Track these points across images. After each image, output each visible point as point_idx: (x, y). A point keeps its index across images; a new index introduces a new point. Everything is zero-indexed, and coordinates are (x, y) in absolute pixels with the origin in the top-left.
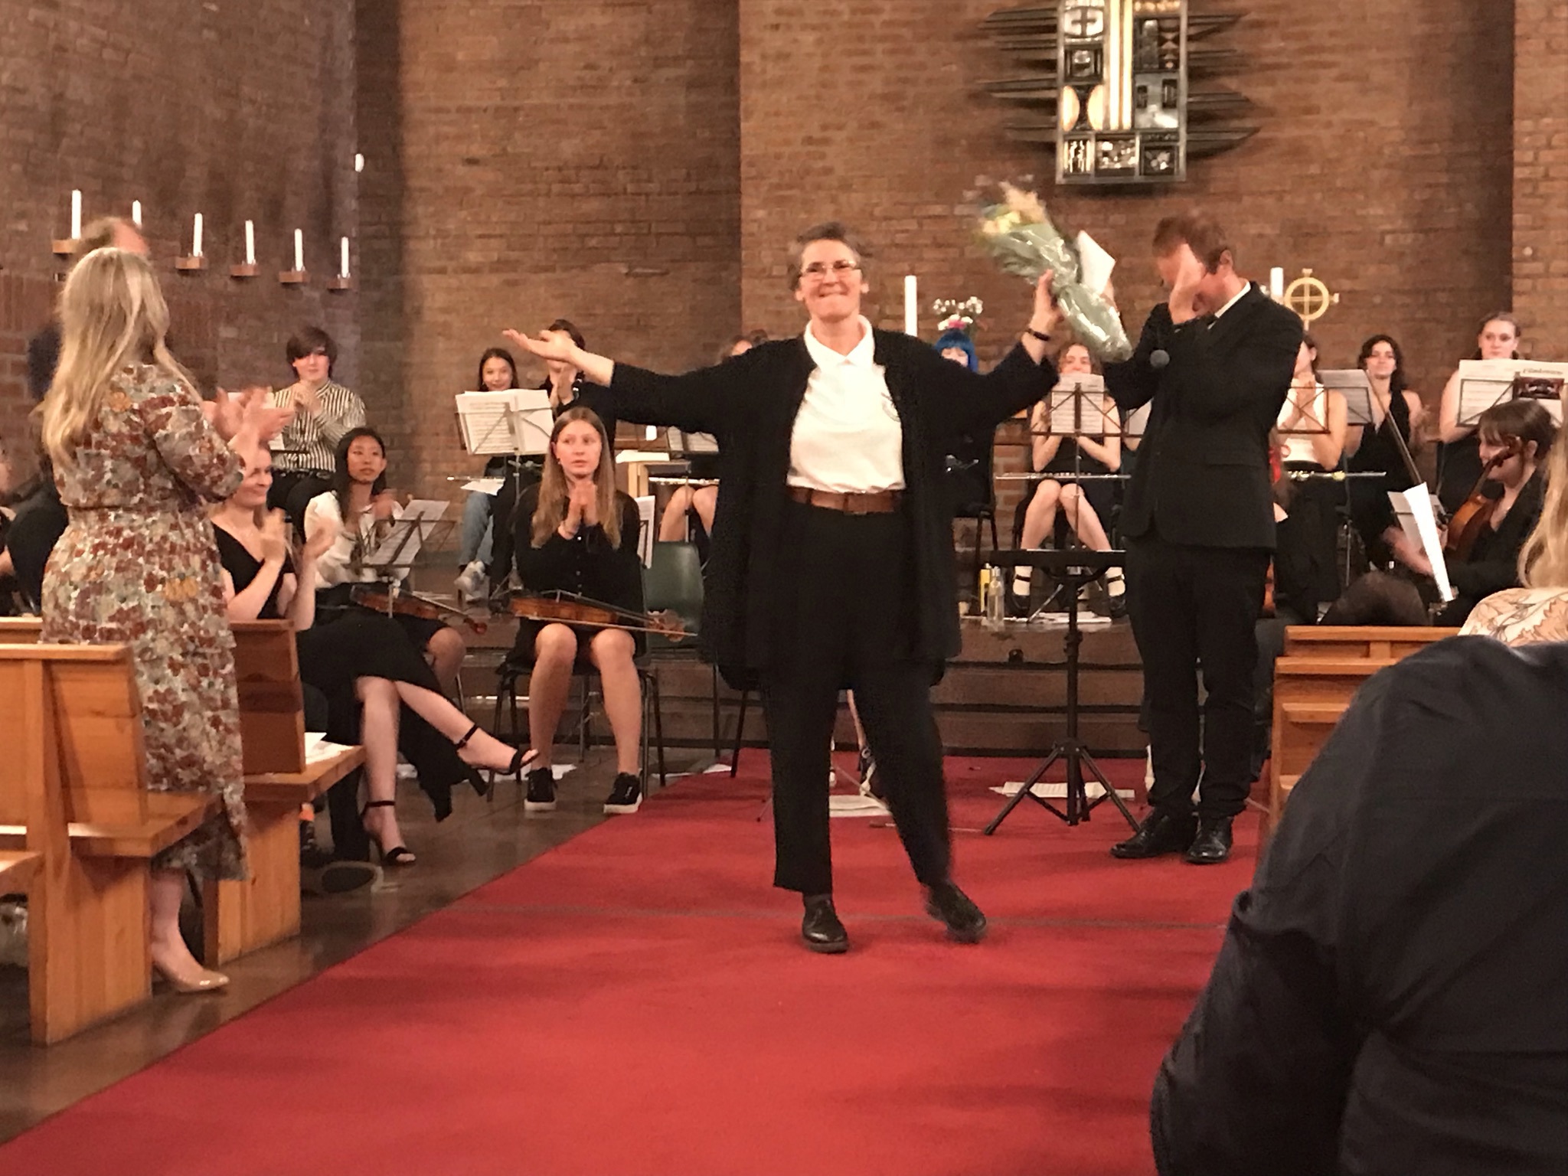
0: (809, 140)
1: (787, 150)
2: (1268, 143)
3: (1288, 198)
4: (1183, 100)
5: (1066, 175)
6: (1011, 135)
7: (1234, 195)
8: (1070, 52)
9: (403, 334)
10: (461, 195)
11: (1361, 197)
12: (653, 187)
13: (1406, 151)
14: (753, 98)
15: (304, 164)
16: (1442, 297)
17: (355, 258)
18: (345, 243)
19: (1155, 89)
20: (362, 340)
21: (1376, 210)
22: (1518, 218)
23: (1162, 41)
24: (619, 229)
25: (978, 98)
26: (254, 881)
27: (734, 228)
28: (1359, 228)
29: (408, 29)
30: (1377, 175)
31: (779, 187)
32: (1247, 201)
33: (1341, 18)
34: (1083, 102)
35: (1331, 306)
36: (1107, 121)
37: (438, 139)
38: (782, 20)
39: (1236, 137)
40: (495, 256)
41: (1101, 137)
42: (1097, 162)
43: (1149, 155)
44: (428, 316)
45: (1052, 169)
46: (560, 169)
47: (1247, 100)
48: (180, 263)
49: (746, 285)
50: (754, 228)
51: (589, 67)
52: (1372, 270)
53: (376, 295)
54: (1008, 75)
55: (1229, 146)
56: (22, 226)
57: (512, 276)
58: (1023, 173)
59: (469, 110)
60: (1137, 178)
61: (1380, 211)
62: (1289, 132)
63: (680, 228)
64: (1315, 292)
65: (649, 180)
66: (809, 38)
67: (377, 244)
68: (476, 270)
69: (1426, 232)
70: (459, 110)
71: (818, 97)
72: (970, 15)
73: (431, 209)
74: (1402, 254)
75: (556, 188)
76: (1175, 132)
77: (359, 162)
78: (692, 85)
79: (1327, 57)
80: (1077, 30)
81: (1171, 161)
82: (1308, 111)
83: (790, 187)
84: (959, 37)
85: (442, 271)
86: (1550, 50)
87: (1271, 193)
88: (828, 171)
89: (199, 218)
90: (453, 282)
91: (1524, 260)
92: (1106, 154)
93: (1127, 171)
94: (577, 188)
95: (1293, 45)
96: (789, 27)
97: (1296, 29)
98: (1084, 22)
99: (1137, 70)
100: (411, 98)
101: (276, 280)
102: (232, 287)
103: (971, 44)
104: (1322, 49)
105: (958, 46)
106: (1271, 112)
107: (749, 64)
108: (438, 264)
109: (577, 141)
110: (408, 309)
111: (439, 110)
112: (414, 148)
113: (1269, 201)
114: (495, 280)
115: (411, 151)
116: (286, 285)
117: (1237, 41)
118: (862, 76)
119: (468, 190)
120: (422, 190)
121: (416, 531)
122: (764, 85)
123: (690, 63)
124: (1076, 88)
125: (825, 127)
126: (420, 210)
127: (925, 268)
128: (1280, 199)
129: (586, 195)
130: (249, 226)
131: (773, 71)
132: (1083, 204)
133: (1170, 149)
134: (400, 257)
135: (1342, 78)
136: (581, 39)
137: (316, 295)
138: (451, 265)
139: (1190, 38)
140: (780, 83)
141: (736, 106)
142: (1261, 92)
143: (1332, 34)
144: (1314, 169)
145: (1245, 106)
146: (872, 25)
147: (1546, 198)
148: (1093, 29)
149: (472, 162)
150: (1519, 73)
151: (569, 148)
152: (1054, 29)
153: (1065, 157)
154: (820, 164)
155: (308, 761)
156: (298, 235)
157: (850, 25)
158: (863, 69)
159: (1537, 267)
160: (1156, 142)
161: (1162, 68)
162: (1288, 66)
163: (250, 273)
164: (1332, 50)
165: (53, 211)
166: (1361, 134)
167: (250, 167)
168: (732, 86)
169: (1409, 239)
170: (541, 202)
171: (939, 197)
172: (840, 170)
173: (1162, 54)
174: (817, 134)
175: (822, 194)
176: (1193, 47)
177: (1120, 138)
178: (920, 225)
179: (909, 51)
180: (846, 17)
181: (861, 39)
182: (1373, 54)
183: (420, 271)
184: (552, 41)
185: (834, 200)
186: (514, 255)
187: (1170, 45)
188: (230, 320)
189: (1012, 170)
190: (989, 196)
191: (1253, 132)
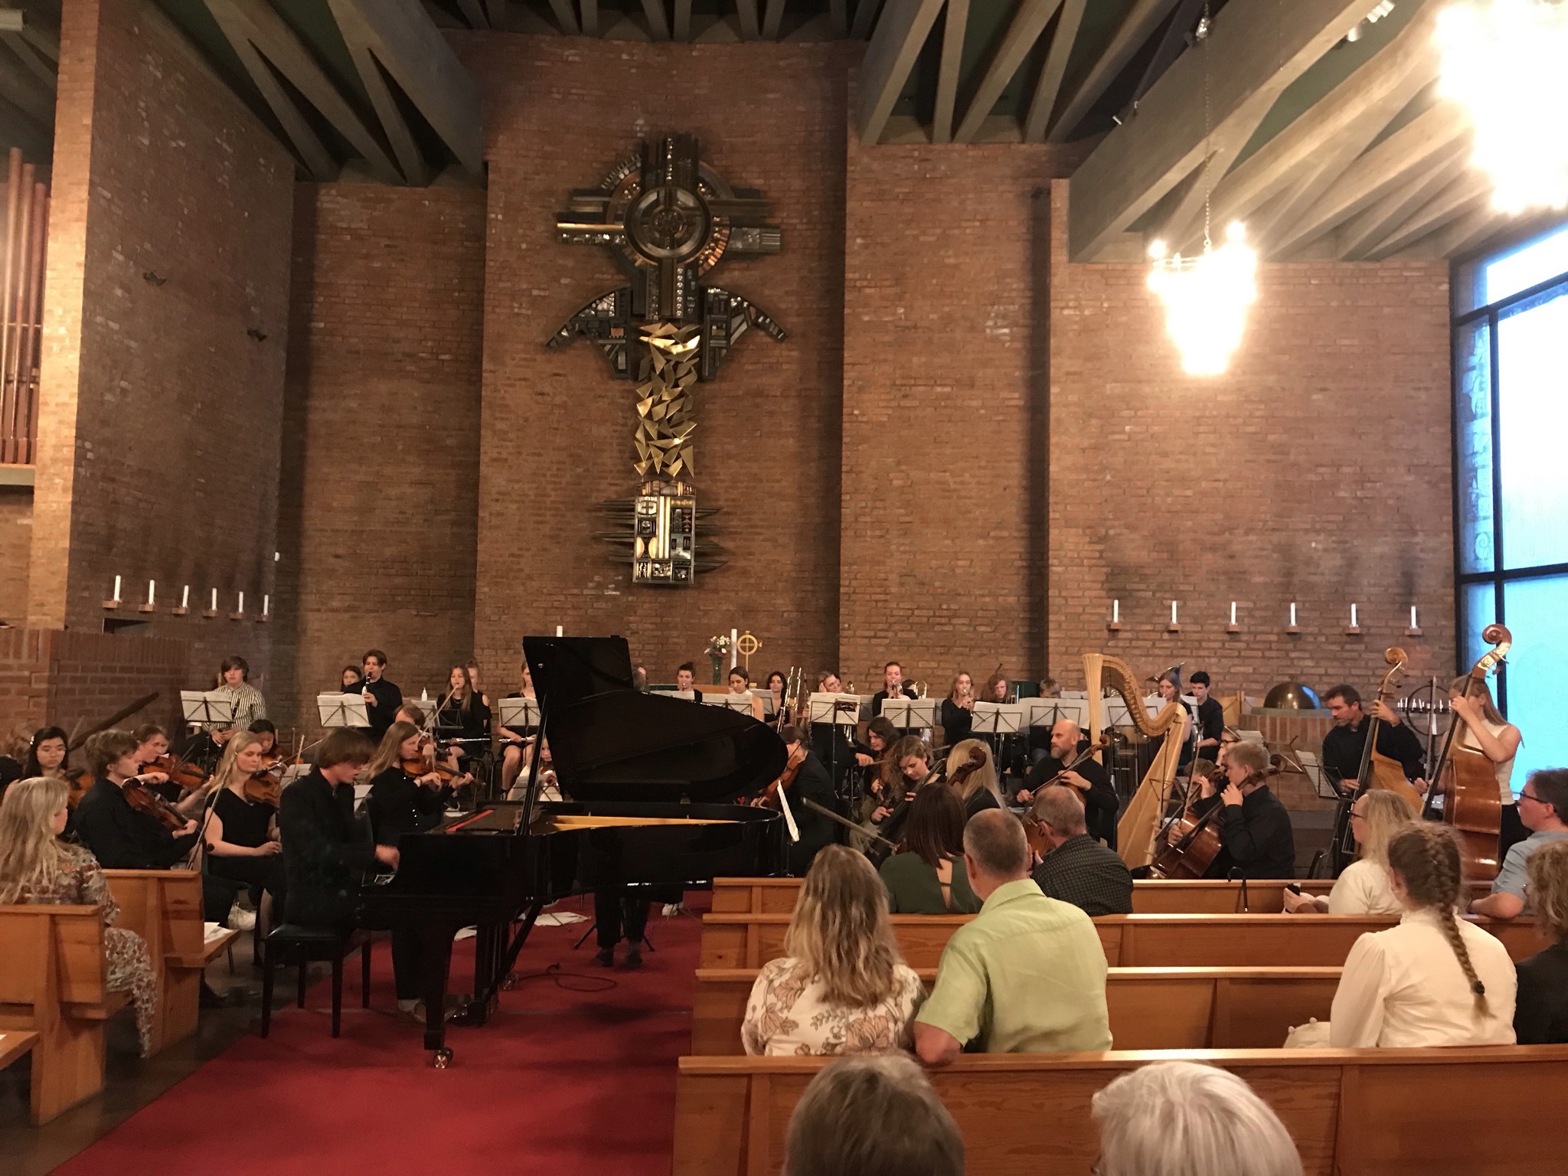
0: (512, 555)
1: (500, 559)
2: (729, 568)
3: (740, 594)
4: (693, 546)
5: (637, 578)
6: (611, 558)
7: (716, 591)
8: (640, 521)
9: (295, 642)
10: (331, 573)
11: (773, 595)
12: (432, 572)
13: (794, 575)
14: (484, 533)
15: (247, 558)
16: (809, 642)
17: (272, 606)
18: (266, 598)
19: (680, 540)
21: (780, 601)
22: (842, 610)
23: (684, 519)
24: (413, 592)
25: (597, 539)
27: (472, 594)
28: (772, 609)
29: (308, 489)
31: (495, 577)
32: (722, 594)
33: (765, 513)
34: (646, 545)
35: (759, 648)
36: (657, 554)
37: (320, 544)
38: (500, 497)
39: (716, 564)
40: (347, 604)
41: (654, 562)
42: (652, 573)
43: (677, 570)
44: (309, 633)
45: (631, 575)
46: (383, 562)
47: (722, 548)
48: (174, 611)
49: (477, 623)
50: (482, 597)
51: (402, 513)
52: (778, 629)
53: (282, 623)
54: (611, 530)
55: (715, 568)
56: (86, 594)
57: (355, 614)
58: (618, 576)
59: (337, 531)
60: (671, 581)
61: (782, 602)
62: (741, 563)
63: (445, 593)
64: (751, 641)
65: (430, 569)
66: (514, 506)
67: (285, 596)
68: (336, 611)
69: (802, 612)
70: (333, 530)
71: (518, 535)
72: (594, 500)
73: (315, 579)
74: (791, 622)
75: (381, 571)
76: (690, 561)
77: (277, 556)
78: (453, 524)
79: (758, 530)
80: (644, 511)
81: (687, 574)
82: (750, 554)
83: (501, 577)
84: (589, 511)
85: (319, 610)
86: (856, 536)
87: (733, 590)
88: (521, 570)
89: (186, 589)
90: (324, 616)
91: (844, 629)
92: (657, 569)
93: (667, 578)
94: (393, 571)
95: (744, 524)
96: (503, 501)
97: (745, 517)
98: (647, 508)
99: (672, 531)
100: (307, 524)
101: (227, 616)
102: (203, 622)
103: (594, 514)
104: (757, 527)
105: (587, 515)
106: (733, 554)
107: (483, 518)
108: (316, 607)
109: (393, 549)
110: (299, 629)
111: (322, 530)
112: (307, 549)
113: (732, 594)
114: (347, 616)
116: (233, 620)
117: (718, 521)
118: (540, 526)
119: (333, 571)
120: (310, 569)
122: (490, 528)
123: (453, 513)
124: (644, 539)
125: (521, 549)
126: (309, 579)
127: (568, 619)
128: (737, 592)
129: (397, 575)
130: (214, 592)
131: (494, 521)
132: (645, 591)
133: (687, 569)
134: (296, 603)
135: (765, 540)
136: (397, 499)
137: (249, 624)
138: (323, 608)
139: (696, 518)
140: (498, 527)
141: (476, 536)
142: (728, 544)
143: (761, 520)
144: (752, 581)
145: (721, 551)
146: (545, 503)
147: (855, 601)
148: (651, 512)
149: (337, 556)
150: (842, 545)
151: (388, 552)
152: (633, 510)
153: (637, 570)
154: (516, 567)
156: (241, 595)
157: (533, 501)
158: (542, 522)
159: (850, 633)
160: (680, 564)
161: (684, 531)
162: (741, 533)
163: (213, 615)
164: (762, 527)
165: (105, 586)
166: (774, 566)
167: (217, 560)
168: (475, 526)
169: (794, 614)
170: (373, 578)
171: (576, 585)
172: (527, 571)
173: (684, 525)
174: (517, 552)
175: (518, 581)
176: (698, 522)
177: (663, 562)
178: (566, 598)
179: (563, 516)
180: (532, 498)
181: (540, 509)
182: (780, 530)
183: (307, 610)
184: (384, 499)
185: (523, 584)
186: (357, 604)
187: (687, 521)
188: (201, 639)
189: (612, 574)
190: (600, 586)
191: (725, 562)
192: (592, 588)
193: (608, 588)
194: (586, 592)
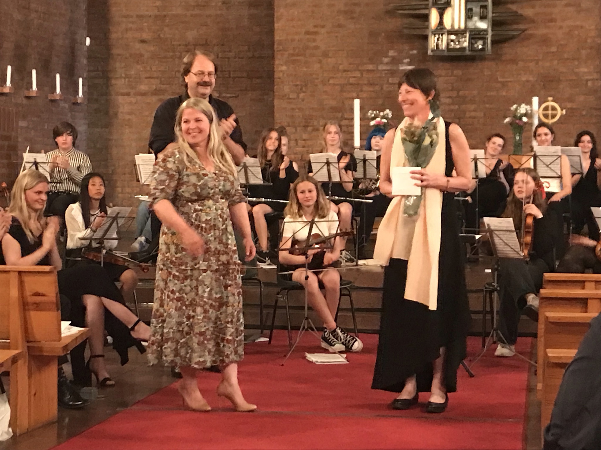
0: (308, 33)
1: (297, 37)
2: (531, 36)
3: (540, 63)
4: (490, 15)
5: (433, 51)
6: (406, 31)
7: (514, 61)
9: (108, 125)
10: (138, 58)
11: (576, 63)
12: (231, 54)
13: (598, 41)
14: (281, 12)
15: (60, 42)
17: (86, 89)
18: (81, 81)
19: (476, 9)
20: (89, 127)
21: (584, 69)
25: (390, 13)
26: (35, 394)
27: (270, 75)
28: (574, 78)
30: (584, 52)
31: (293, 55)
32: (521, 64)
34: (441, 16)
35: (562, 116)
36: (452, 26)
37: (127, 30)
39: (515, 33)
40: (154, 87)
41: (450, 33)
42: (448, 44)
43: (473, 41)
44: (120, 116)
45: (426, 48)
46: (186, 45)
47: (521, 15)
49: (276, 102)
50: (281, 75)
52: (582, 98)
53: (96, 106)
54: (405, 2)
57: (162, 97)
58: (412, 49)
59: (142, 16)
60: (467, 53)
61: (586, 70)
62: (542, 31)
63: (245, 75)
64: (554, 109)
65: (230, 51)
67: (96, 81)
68: (144, 94)
70: (137, 16)
71: (313, 12)
73: (123, 65)
74: (596, 91)
76: (486, 31)
77: (88, 41)
78: (251, 5)
81: (484, 44)
82: (552, 20)
83: (298, 55)
85: (128, 94)
87: (532, 61)
88: (317, 48)
89: (9, 68)
90: (133, 100)
92: (452, 41)
93: (463, 49)
100: (114, 10)
101: (47, 98)
102: (25, 101)
106: (533, 21)
108: (125, 91)
109: (195, 32)
110: (111, 113)
111: (127, 16)
112: (115, 34)
113: (532, 65)
114: (154, 99)
115: (114, 36)
116: (52, 101)
119: (141, 55)
120: (119, 55)
121: (115, 222)
122: (286, 6)
124: (438, 9)
125: (315, 26)
126: (118, 64)
127: (365, 95)
128: (537, 63)
130: (34, 72)
132: (441, 64)
133: (484, 39)
134: (107, 87)
135: (568, 5)
137: (67, 106)
138: (132, 92)
140: (294, 5)
141: (273, 16)
142: (528, 12)
145: (519, 19)
149: (143, 41)
151: (191, 35)
153: (432, 41)
154: (313, 44)
155: (63, 335)
156: (58, 76)
160: (477, 35)
163: (34, 95)
166: (576, 32)
167: (34, 43)
168: (271, 6)
169: (599, 83)
171: (371, 61)
172: (323, 48)
174: (312, 30)
175: (314, 59)
177: (458, 33)
178: (362, 74)
183: (118, 94)
185: (320, 62)
186: (163, 87)
188: (24, 118)
189: (407, 48)
190: (395, 61)
191: (524, 31)
192: (387, 64)
193: (402, 63)
194: (381, 67)
